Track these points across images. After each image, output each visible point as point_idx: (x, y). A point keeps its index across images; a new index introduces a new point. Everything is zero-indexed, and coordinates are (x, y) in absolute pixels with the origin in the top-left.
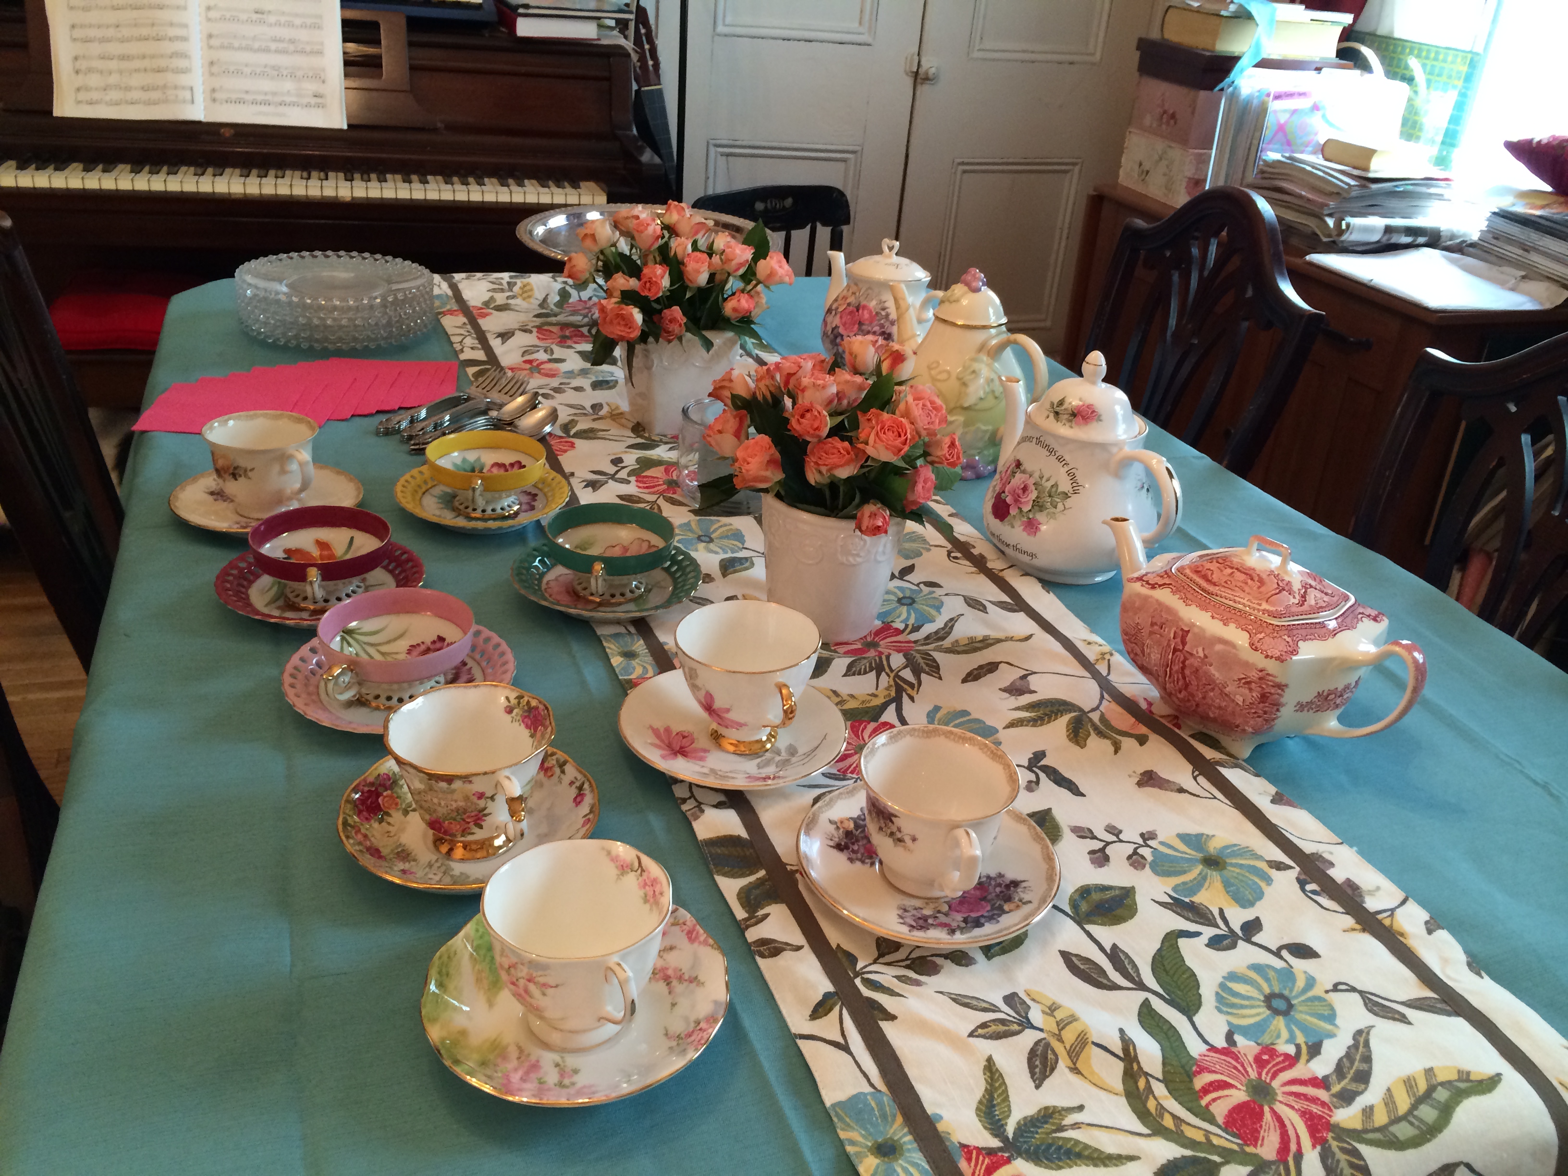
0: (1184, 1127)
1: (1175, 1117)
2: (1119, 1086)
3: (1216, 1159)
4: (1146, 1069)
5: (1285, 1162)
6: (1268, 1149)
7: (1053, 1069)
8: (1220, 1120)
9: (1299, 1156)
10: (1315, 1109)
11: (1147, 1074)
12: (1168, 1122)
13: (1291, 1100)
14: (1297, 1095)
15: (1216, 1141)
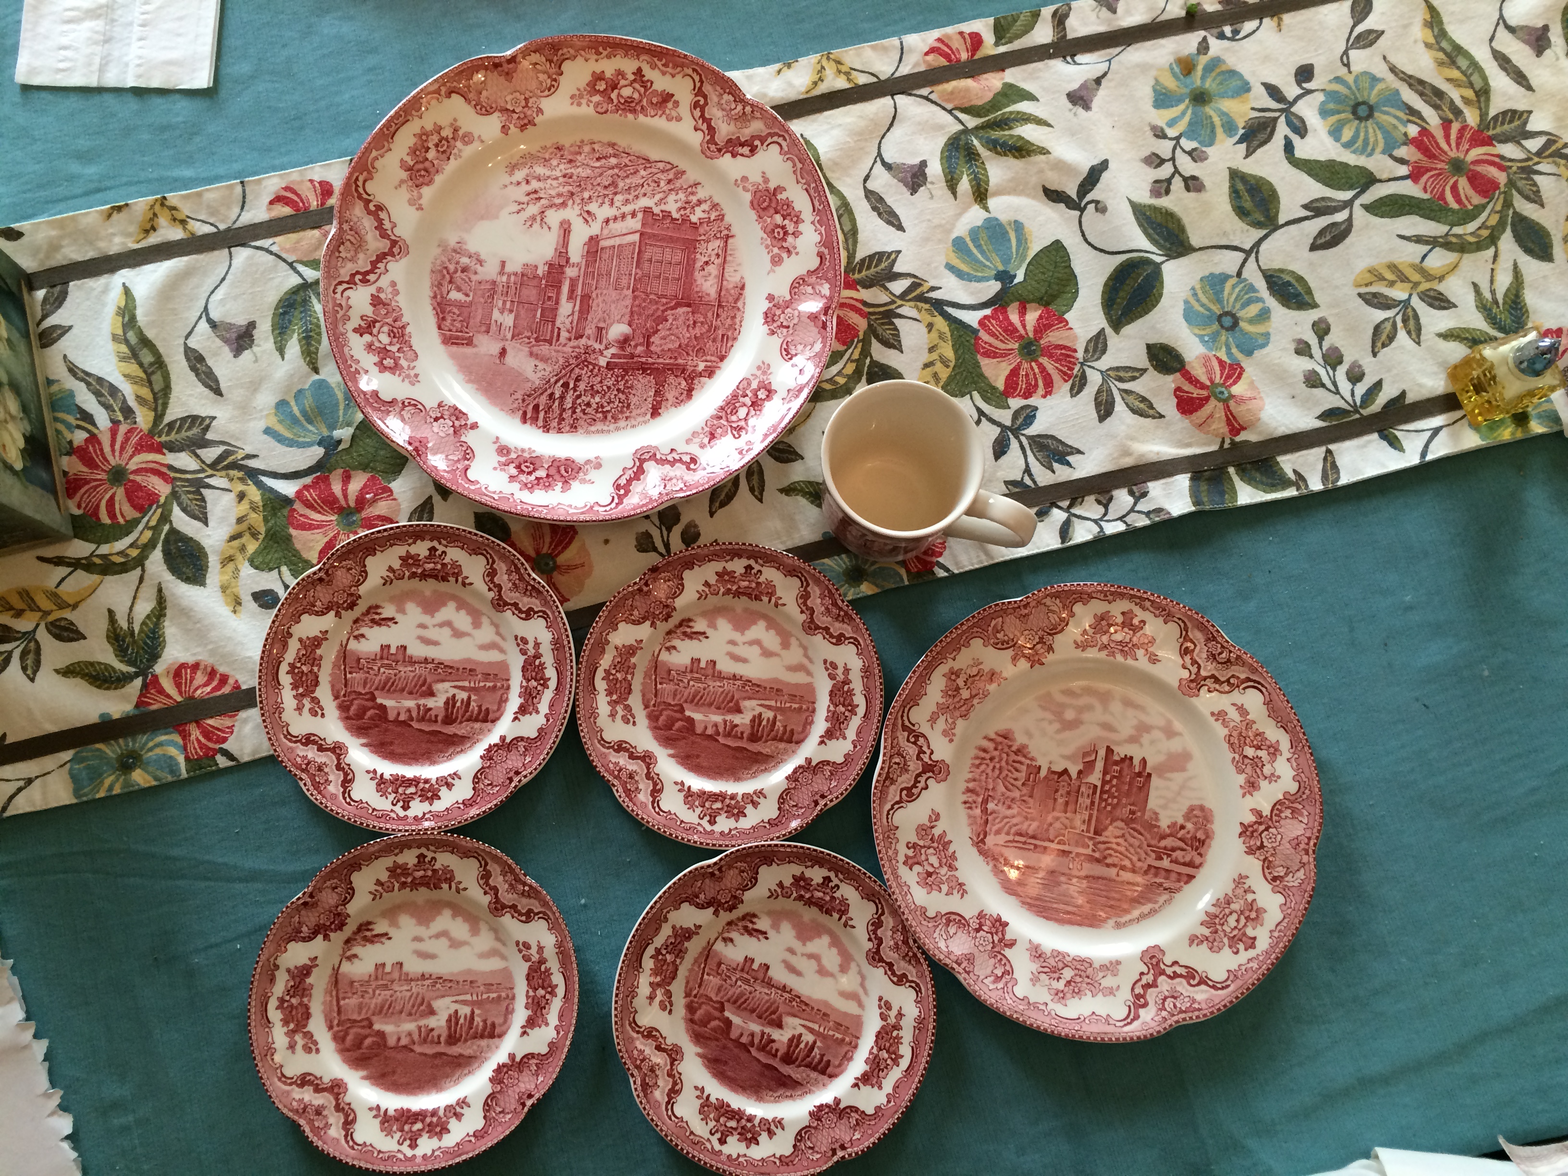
0: (140, 543)
1: (132, 546)
2: (96, 578)
3: (166, 528)
4: (87, 554)
5: (175, 479)
6: (163, 489)
7: (72, 623)
8: (137, 515)
9: (171, 468)
10: (134, 440)
11: (92, 554)
12: (134, 553)
13: (126, 456)
14: (122, 448)
15: (153, 523)
